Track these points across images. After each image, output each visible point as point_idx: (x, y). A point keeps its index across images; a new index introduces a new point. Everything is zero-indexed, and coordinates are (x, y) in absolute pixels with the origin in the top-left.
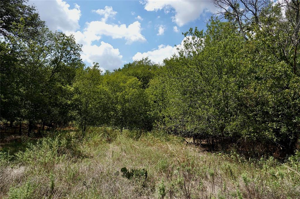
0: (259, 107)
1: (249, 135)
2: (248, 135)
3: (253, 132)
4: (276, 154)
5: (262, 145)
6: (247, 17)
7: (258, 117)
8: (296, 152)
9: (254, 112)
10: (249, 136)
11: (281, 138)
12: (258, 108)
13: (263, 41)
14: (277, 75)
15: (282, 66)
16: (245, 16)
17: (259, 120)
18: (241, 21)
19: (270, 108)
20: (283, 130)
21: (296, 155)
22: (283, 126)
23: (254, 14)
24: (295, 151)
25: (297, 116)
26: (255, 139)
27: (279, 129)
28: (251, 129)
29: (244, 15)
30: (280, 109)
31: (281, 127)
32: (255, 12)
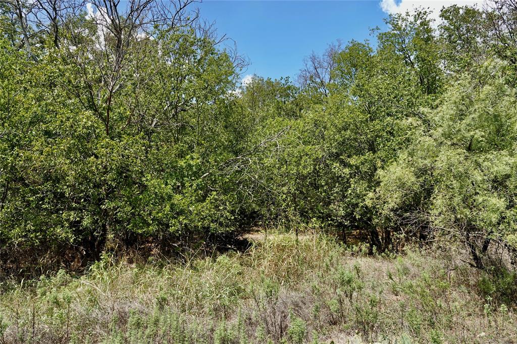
0: (49, 185)
1: (25, 236)
2: (23, 237)
3: (35, 231)
4: (76, 263)
5: (51, 252)
6: (39, 19)
7: (46, 203)
8: (102, 255)
9: (39, 193)
10: (23, 240)
11: (83, 235)
12: (45, 186)
13: (60, 70)
14: (80, 131)
15: (88, 118)
16: (36, 16)
17: (46, 207)
18: (26, 22)
19: (68, 186)
20: (86, 222)
21: (101, 259)
22: (87, 216)
23: (52, 18)
24: (100, 254)
25: (107, 199)
26: (37, 243)
27: (79, 222)
28: (30, 226)
29: (34, 12)
30: (83, 188)
31: (82, 218)
32: (53, 16)
